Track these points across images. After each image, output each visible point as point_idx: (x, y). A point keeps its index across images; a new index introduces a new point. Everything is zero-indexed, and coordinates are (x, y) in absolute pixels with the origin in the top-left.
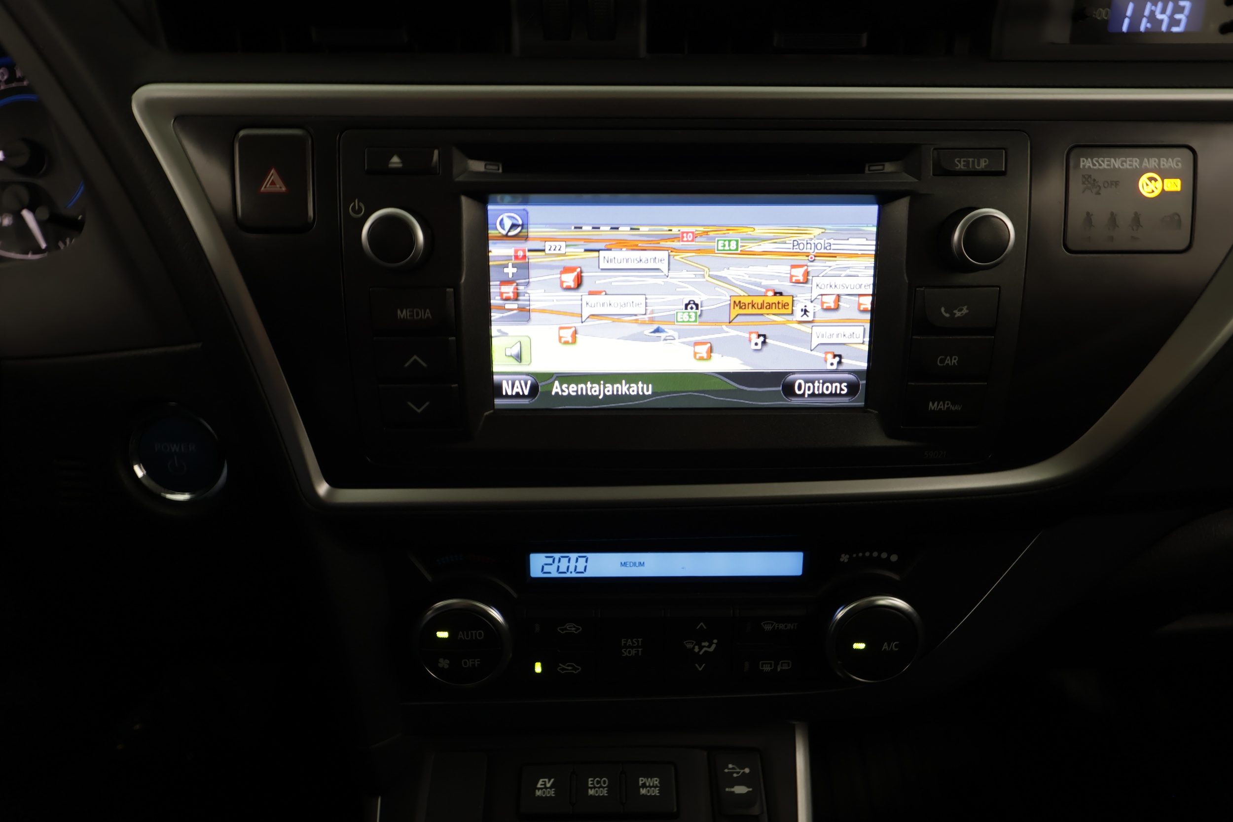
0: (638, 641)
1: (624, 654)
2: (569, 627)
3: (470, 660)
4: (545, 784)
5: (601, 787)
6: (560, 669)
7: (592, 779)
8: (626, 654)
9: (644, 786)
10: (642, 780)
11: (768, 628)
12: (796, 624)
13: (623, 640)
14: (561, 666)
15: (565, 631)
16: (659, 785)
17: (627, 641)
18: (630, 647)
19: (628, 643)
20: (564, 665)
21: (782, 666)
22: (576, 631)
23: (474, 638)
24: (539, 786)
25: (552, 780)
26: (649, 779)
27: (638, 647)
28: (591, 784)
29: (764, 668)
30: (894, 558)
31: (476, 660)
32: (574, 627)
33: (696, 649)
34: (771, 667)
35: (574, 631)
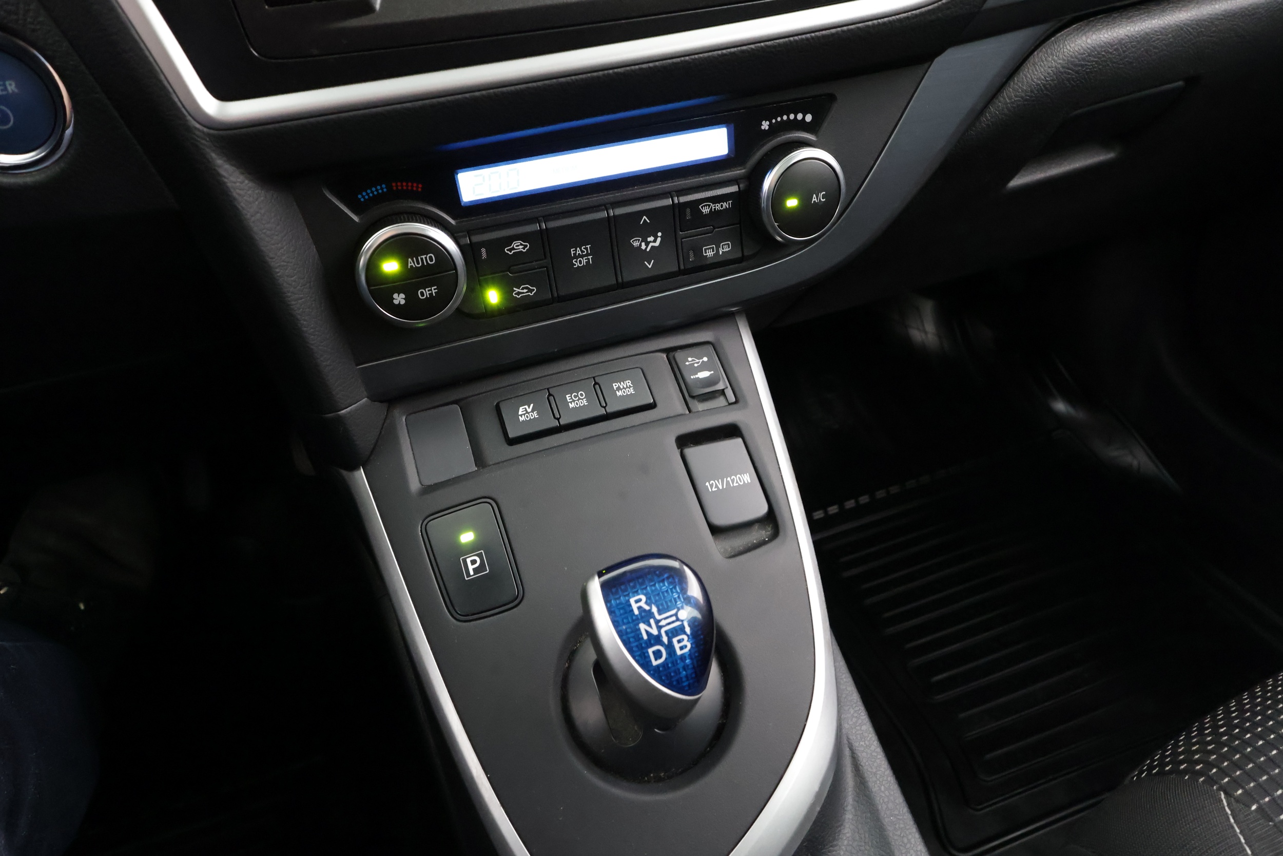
0: (586, 249)
1: (576, 265)
2: (516, 246)
3: (427, 289)
4: (526, 410)
5: (579, 399)
6: (515, 294)
7: (570, 395)
8: (577, 264)
9: (619, 389)
10: (616, 385)
11: (706, 210)
12: (730, 202)
13: (572, 250)
14: (515, 291)
15: (513, 252)
16: (632, 385)
17: (576, 250)
18: (580, 256)
19: (578, 253)
20: (519, 289)
21: (723, 249)
22: (524, 249)
23: (425, 264)
24: (520, 413)
25: (532, 405)
26: (622, 383)
27: (587, 255)
28: (569, 399)
29: (708, 254)
30: (809, 118)
31: (433, 288)
32: (521, 245)
33: (643, 247)
34: (713, 251)
35: (522, 250)
